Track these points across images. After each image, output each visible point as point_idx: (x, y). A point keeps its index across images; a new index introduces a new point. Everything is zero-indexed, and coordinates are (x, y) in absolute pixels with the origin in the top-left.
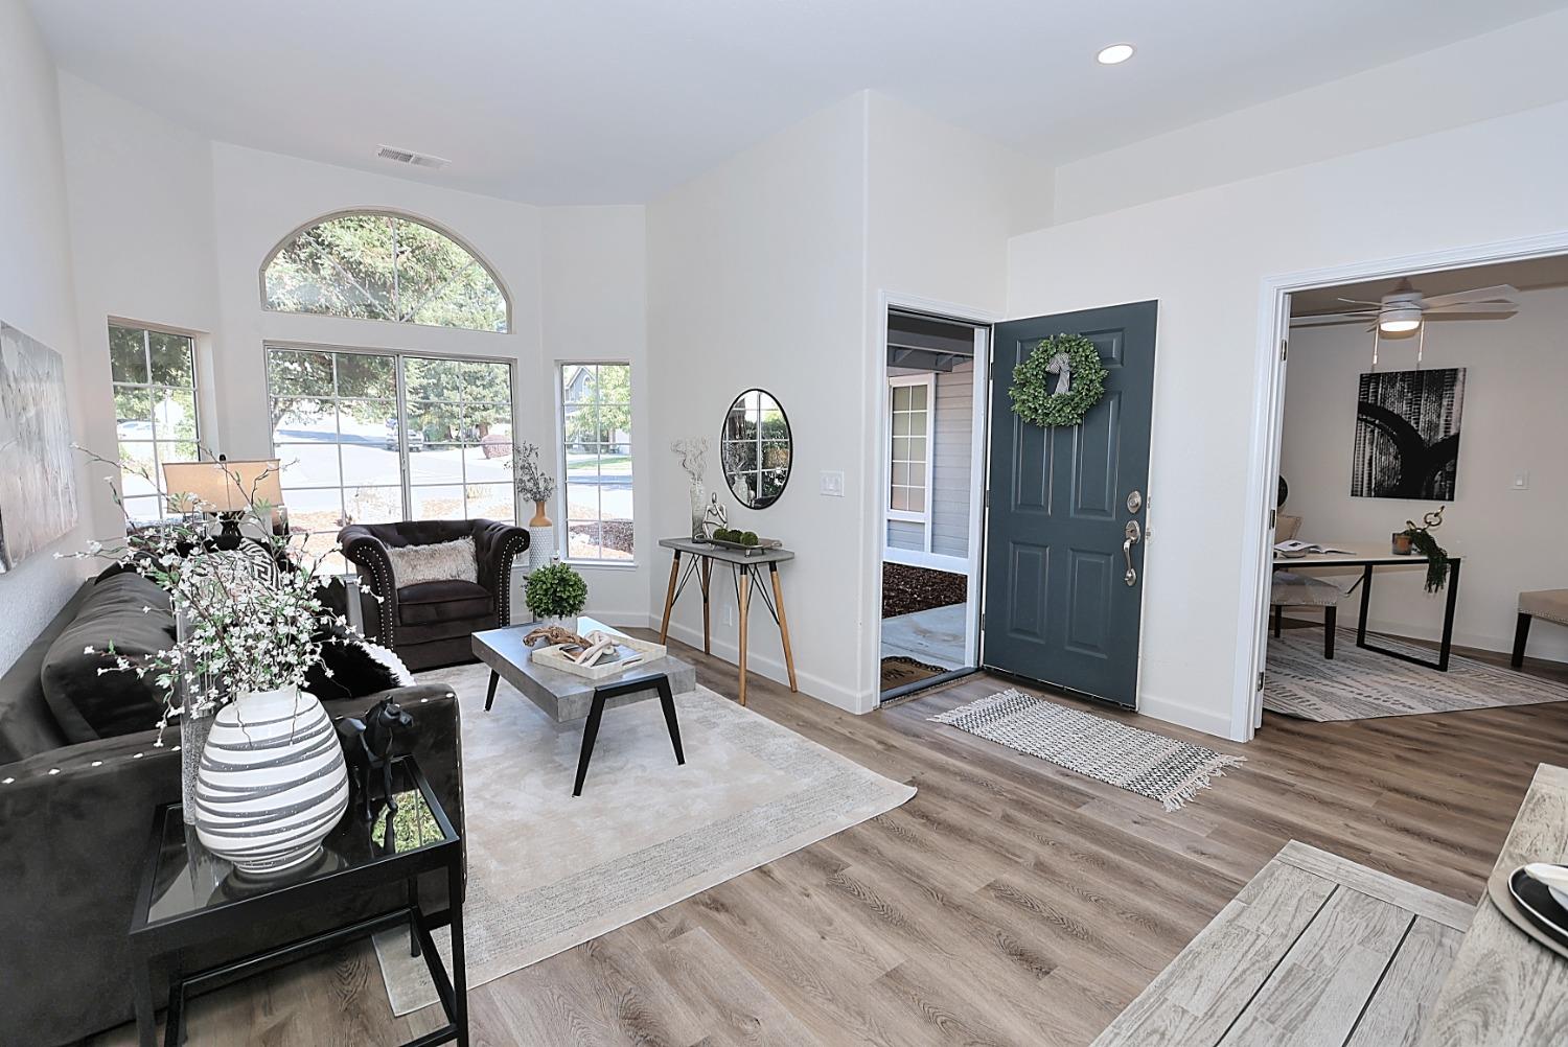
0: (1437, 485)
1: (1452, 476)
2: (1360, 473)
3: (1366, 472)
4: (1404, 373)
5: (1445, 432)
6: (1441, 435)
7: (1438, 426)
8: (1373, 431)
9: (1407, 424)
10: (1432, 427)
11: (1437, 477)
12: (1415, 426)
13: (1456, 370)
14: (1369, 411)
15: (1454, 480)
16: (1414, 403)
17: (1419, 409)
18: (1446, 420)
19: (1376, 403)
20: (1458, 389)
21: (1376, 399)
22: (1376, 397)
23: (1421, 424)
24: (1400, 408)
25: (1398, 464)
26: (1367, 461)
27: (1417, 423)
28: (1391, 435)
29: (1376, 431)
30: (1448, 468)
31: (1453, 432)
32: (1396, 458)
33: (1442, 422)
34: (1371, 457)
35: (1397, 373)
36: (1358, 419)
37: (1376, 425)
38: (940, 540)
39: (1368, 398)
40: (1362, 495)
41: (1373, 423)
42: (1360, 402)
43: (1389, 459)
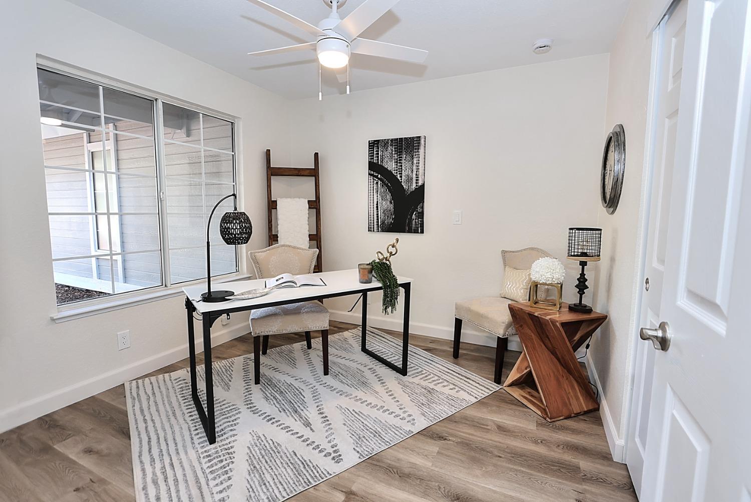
0: (414, 223)
1: (421, 215)
2: (372, 214)
3: (375, 213)
4: (392, 140)
5: (416, 183)
6: (414, 186)
7: (412, 179)
8: (377, 183)
9: (395, 177)
10: (409, 180)
11: (414, 216)
12: (400, 179)
13: (419, 137)
14: (375, 168)
15: (423, 219)
16: (398, 161)
17: (401, 166)
18: (416, 175)
19: (378, 162)
20: (421, 150)
21: (378, 160)
22: (378, 157)
23: (403, 177)
24: (391, 166)
25: (391, 207)
26: (375, 206)
27: (401, 177)
28: (387, 185)
29: (379, 183)
30: (419, 210)
31: (420, 183)
32: (391, 203)
33: (414, 176)
34: (377, 202)
35: (388, 140)
36: (369, 174)
37: (378, 179)
38: (130, 273)
39: (373, 159)
40: (374, 231)
41: (377, 177)
42: (369, 162)
43: (387, 204)
